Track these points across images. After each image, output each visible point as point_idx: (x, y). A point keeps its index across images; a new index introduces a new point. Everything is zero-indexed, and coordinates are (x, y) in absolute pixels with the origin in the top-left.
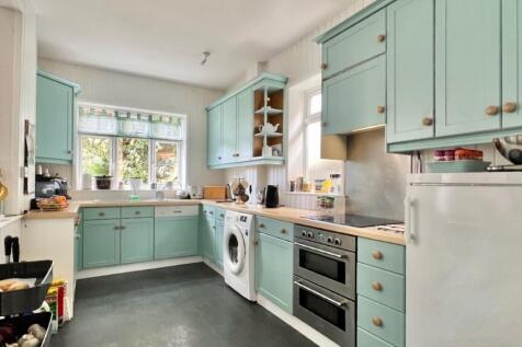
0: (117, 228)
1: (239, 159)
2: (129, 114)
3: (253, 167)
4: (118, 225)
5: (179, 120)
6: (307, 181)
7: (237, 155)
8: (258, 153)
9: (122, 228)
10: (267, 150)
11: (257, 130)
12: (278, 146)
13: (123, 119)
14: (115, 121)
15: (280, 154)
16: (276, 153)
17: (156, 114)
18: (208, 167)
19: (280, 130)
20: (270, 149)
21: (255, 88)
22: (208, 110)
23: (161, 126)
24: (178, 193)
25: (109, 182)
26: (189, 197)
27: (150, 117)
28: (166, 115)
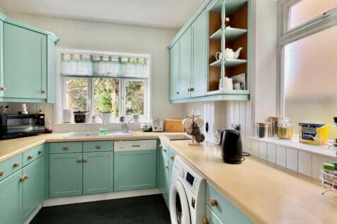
0: (79, 162)
1: (194, 94)
2: (101, 57)
3: (210, 102)
4: (80, 159)
5: (145, 59)
6: (284, 122)
7: (192, 90)
8: (214, 86)
9: (83, 161)
10: (226, 83)
11: (212, 59)
12: (241, 77)
13: (98, 62)
14: (90, 64)
15: (244, 86)
16: (238, 85)
17: (125, 56)
18: (171, 101)
19: (243, 55)
20: (230, 81)
21: (209, 8)
22: (169, 49)
23: (129, 66)
24: (142, 126)
25: (84, 116)
26: (150, 130)
27: (120, 59)
28: (134, 55)
